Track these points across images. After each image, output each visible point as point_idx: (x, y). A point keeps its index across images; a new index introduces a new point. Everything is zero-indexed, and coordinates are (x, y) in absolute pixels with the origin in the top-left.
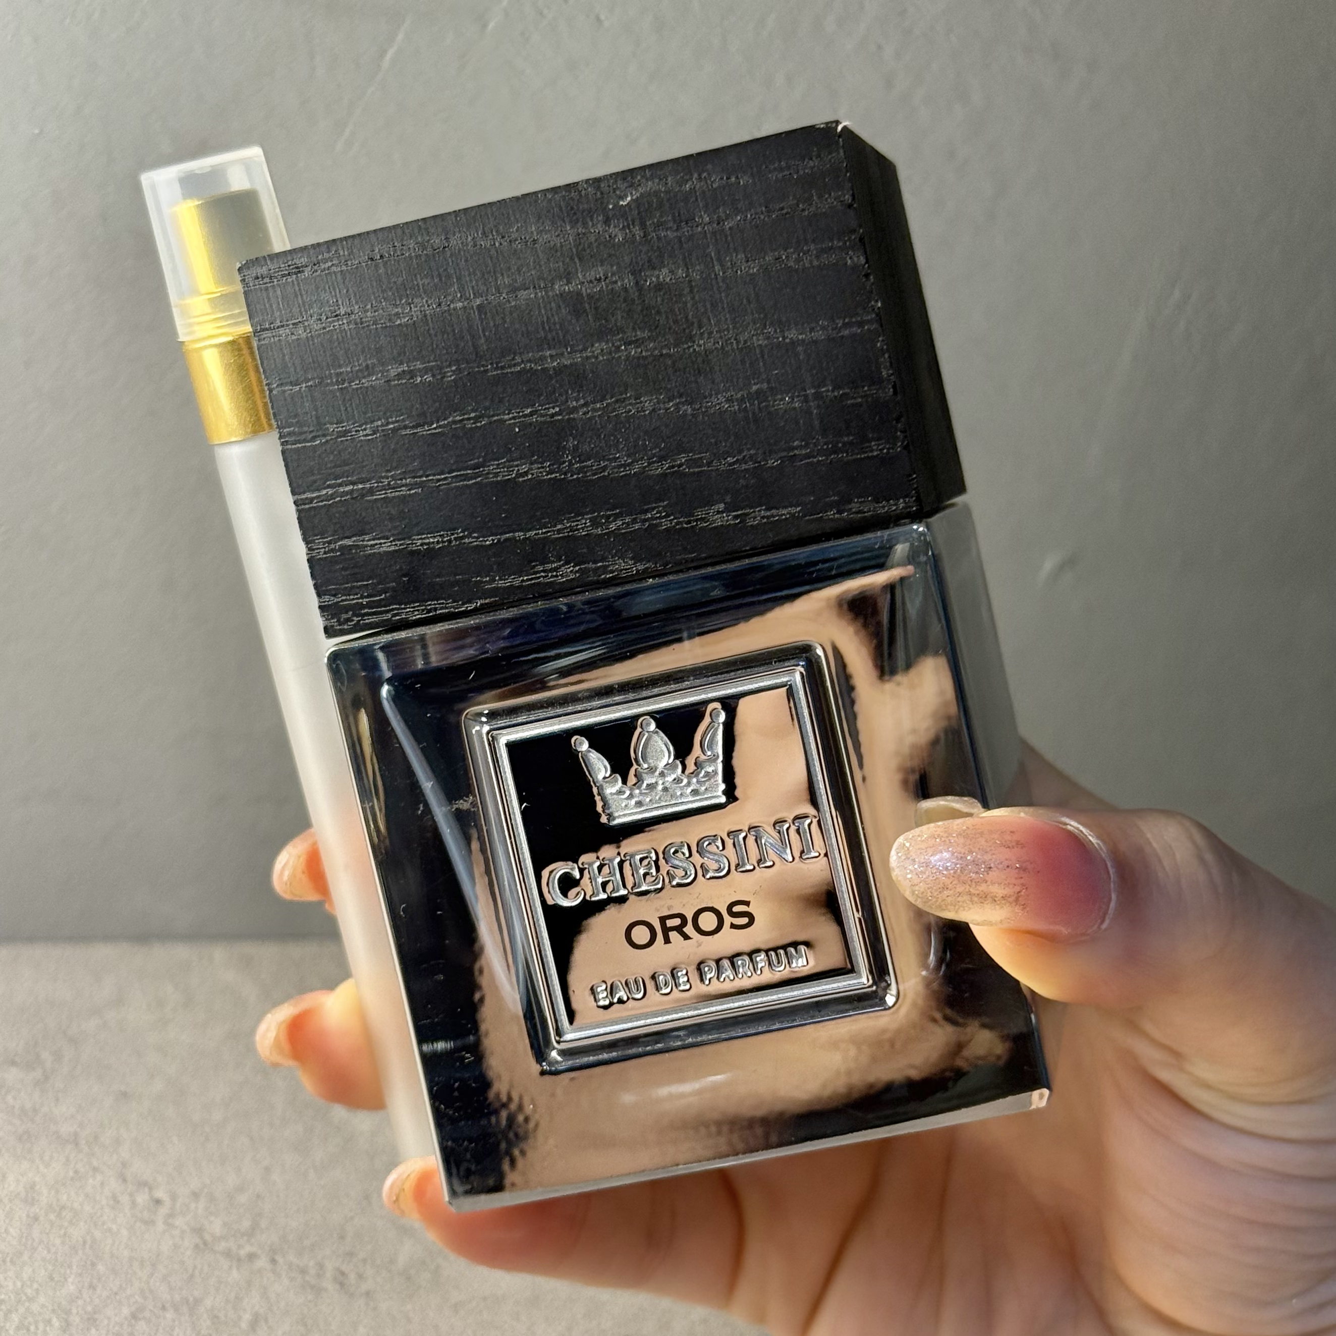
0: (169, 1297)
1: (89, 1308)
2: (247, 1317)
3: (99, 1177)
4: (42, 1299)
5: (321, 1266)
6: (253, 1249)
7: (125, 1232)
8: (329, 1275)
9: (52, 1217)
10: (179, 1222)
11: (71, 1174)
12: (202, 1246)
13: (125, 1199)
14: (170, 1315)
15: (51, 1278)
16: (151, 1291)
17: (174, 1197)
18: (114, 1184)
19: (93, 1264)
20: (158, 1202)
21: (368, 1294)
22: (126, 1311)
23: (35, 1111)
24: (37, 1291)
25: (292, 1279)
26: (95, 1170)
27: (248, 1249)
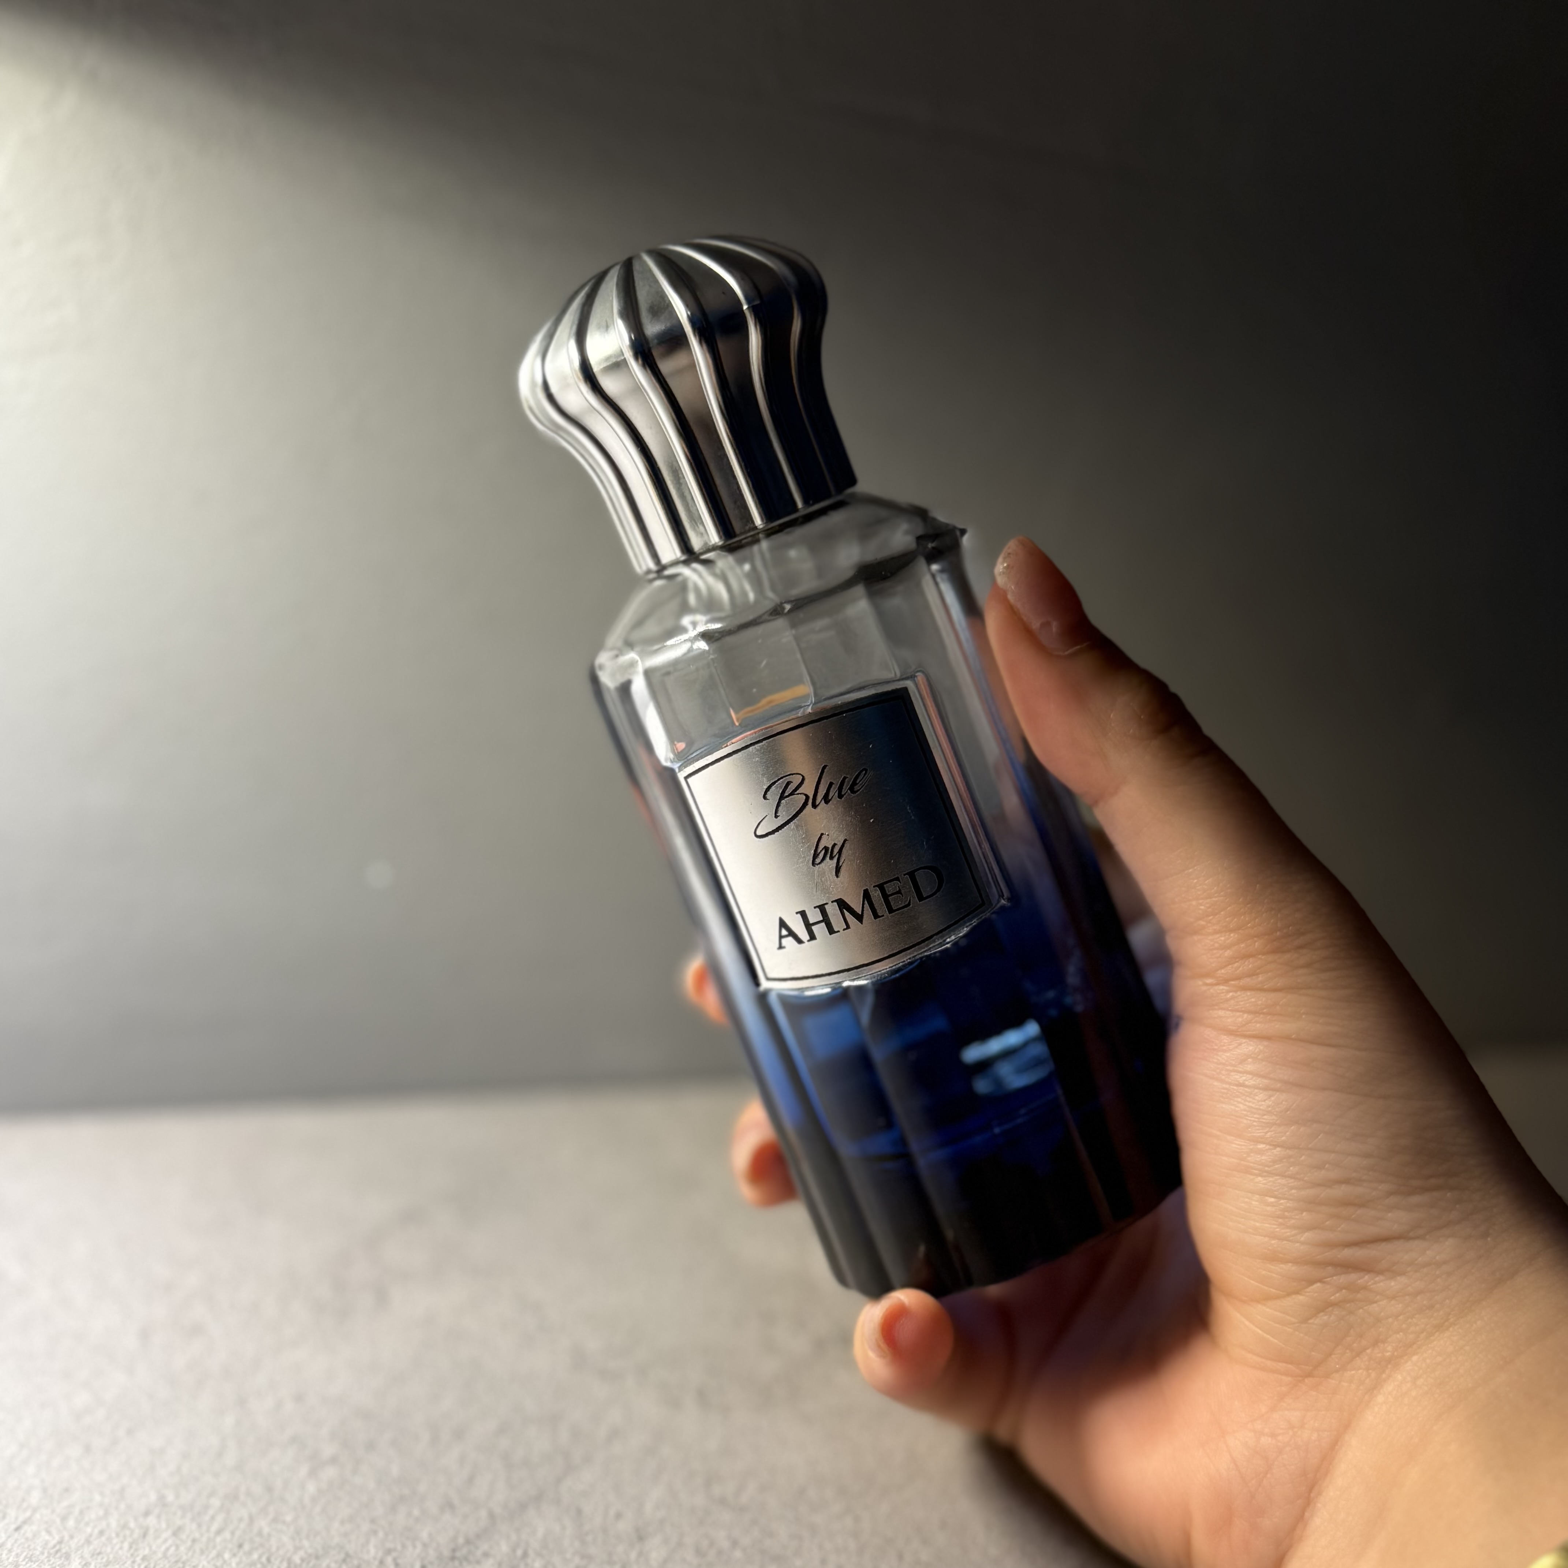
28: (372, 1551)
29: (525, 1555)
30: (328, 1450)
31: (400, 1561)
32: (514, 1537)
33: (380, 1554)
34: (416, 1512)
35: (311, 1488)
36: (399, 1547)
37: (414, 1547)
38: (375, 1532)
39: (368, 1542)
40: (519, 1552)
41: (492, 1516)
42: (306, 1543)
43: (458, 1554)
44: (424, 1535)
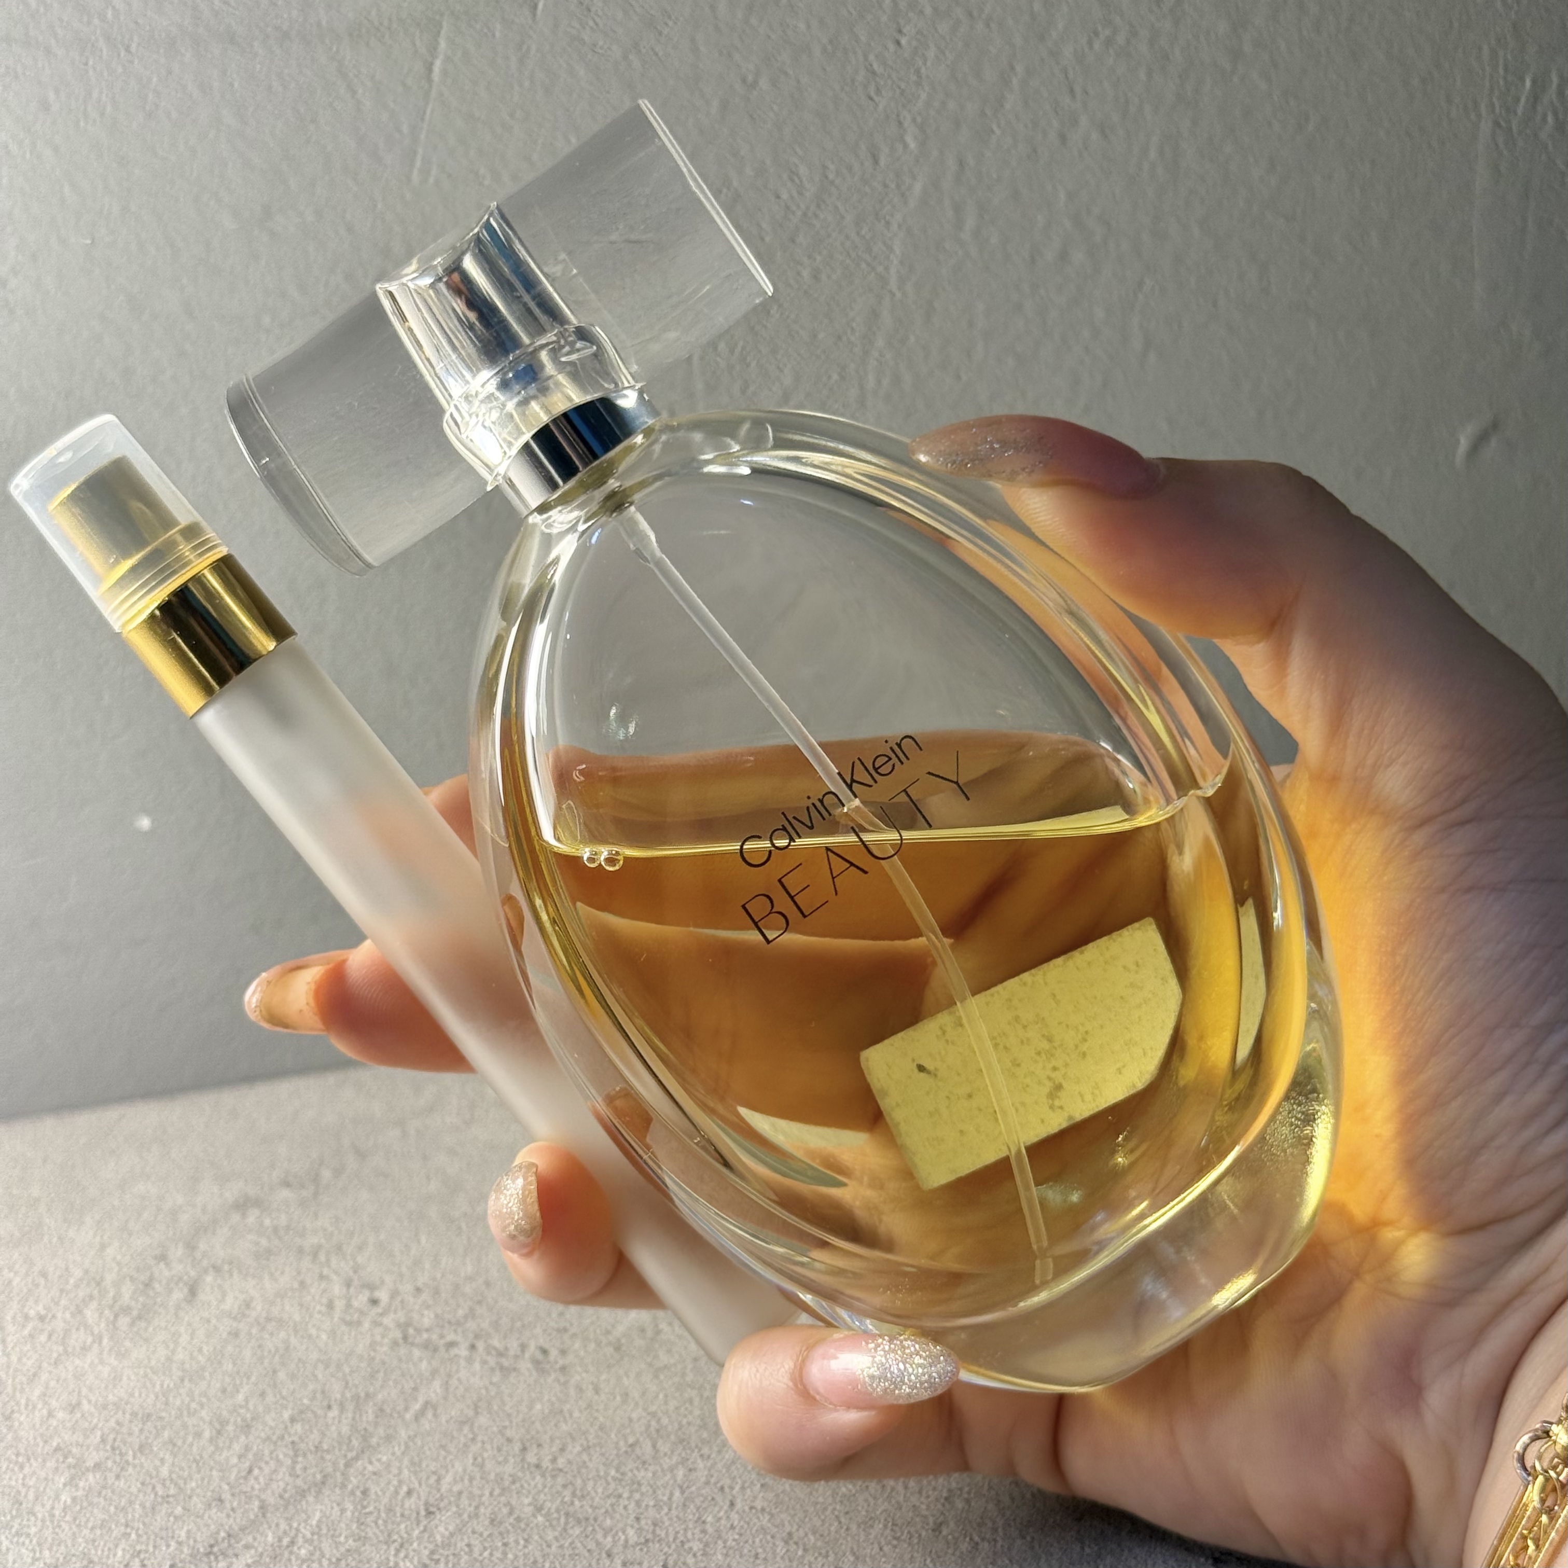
0: (338, 1396)
1: (248, 1416)
2: (417, 1407)
3: (323, 1285)
4: (204, 1413)
5: (523, 1347)
6: (459, 1338)
7: (324, 1337)
8: (527, 1355)
9: (254, 1331)
10: (388, 1321)
11: (296, 1285)
12: (401, 1341)
13: (339, 1304)
14: (334, 1413)
15: (224, 1391)
16: (323, 1392)
17: (394, 1294)
18: (337, 1289)
19: (275, 1372)
20: (374, 1302)
21: (563, 1369)
22: (286, 1415)
23: (288, 1228)
24: (202, 1406)
25: (484, 1362)
26: (322, 1277)
27: (451, 1337)
28: (120, 1553)
29: (292, 1543)
30: (93, 1457)
31: (146, 1562)
32: (283, 1526)
33: (128, 1556)
34: (179, 1510)
35: (65, 1497)
36: (151, 1549)
37: (168, 1546)
38: (126, 1535)
39: (116, 1546)
40: (286, 1541)
41: (263, 1507)
42: (47, 1553)
43: (215, 1549)
44: (183, 1534)
